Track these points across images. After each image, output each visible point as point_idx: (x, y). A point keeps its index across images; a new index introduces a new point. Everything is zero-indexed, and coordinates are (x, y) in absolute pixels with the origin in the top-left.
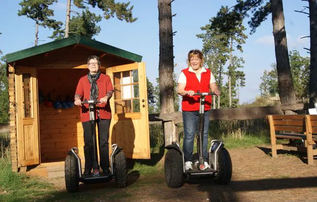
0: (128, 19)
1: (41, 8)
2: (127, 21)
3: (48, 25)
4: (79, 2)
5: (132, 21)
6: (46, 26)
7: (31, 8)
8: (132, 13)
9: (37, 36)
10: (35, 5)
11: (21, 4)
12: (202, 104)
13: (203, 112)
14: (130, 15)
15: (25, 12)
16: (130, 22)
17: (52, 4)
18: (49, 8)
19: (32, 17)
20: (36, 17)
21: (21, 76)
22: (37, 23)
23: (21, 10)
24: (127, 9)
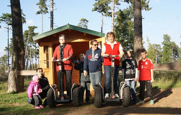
0: (146, 9)
1: (105, 6)
2: (146, 10)
3: (108, 15)
4: (117, 2)
5: (148, 10)
6: (107, 16)
7: (99, 7)
8: (149, 5)
9: (102, 22)
10: (101, 5)
11: (94, 5)
12: (113, 62)
13: (114, 66)
14: (148, 6)
15: (96, 9)
16: (147, 11)
17: (110, 3)
18: (108, 6)
19: (99, 12)
20: (102, 12)
21: (43, 47)
22: (102, 15)
23: (94, 8)
24: (146, 3)
